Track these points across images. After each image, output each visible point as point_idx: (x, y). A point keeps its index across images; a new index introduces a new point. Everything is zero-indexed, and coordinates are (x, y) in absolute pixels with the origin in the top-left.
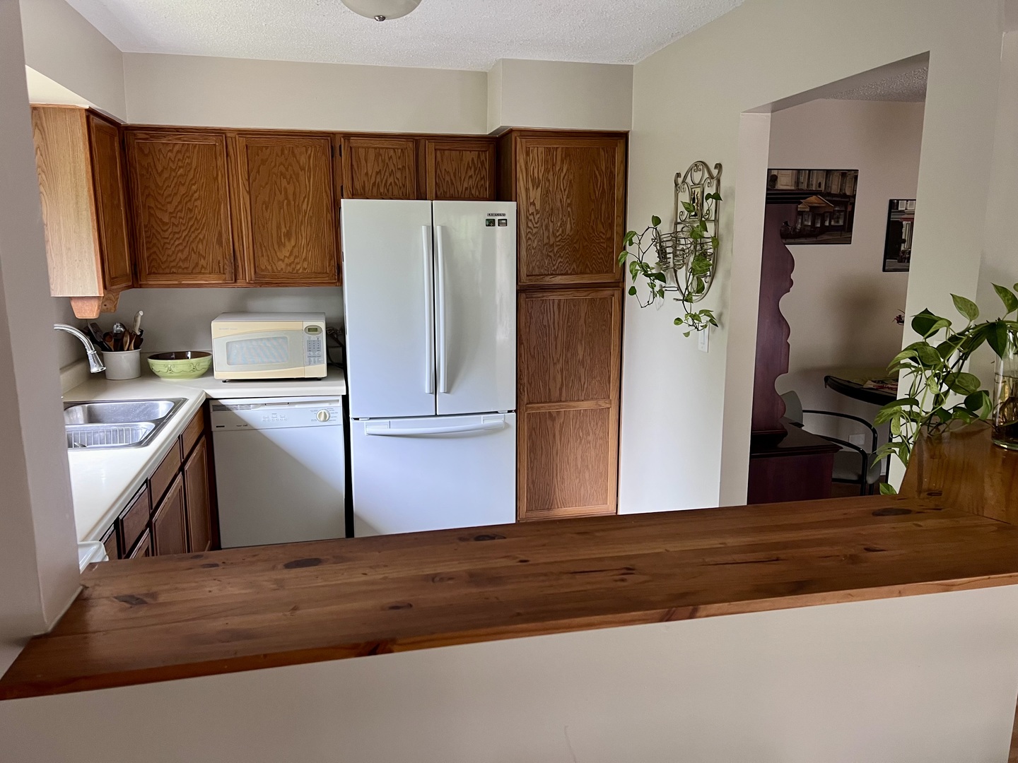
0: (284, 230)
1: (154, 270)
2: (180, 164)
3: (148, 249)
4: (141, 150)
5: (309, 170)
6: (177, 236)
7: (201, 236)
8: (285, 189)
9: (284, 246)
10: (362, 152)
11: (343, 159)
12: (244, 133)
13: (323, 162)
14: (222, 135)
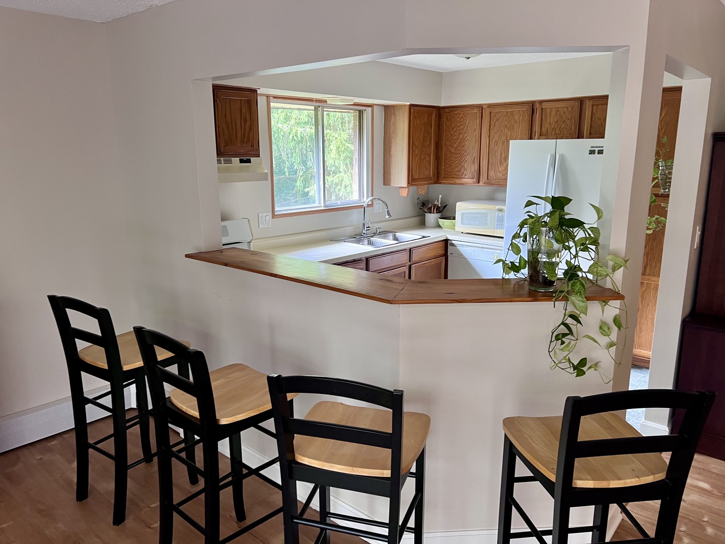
0: (503, 156)
1: (445, 176)
2: (461, 123)
3: (444, 165)
4: (447, 118)
5: (519, 123)
6: (457, 159)
7: (466, 159)
8: (506, 134)
9: (502, 164)
10: (548, 111)
11: (537, 116)
12: (490, 106)
13: (527, 118)
14: (480, 107)
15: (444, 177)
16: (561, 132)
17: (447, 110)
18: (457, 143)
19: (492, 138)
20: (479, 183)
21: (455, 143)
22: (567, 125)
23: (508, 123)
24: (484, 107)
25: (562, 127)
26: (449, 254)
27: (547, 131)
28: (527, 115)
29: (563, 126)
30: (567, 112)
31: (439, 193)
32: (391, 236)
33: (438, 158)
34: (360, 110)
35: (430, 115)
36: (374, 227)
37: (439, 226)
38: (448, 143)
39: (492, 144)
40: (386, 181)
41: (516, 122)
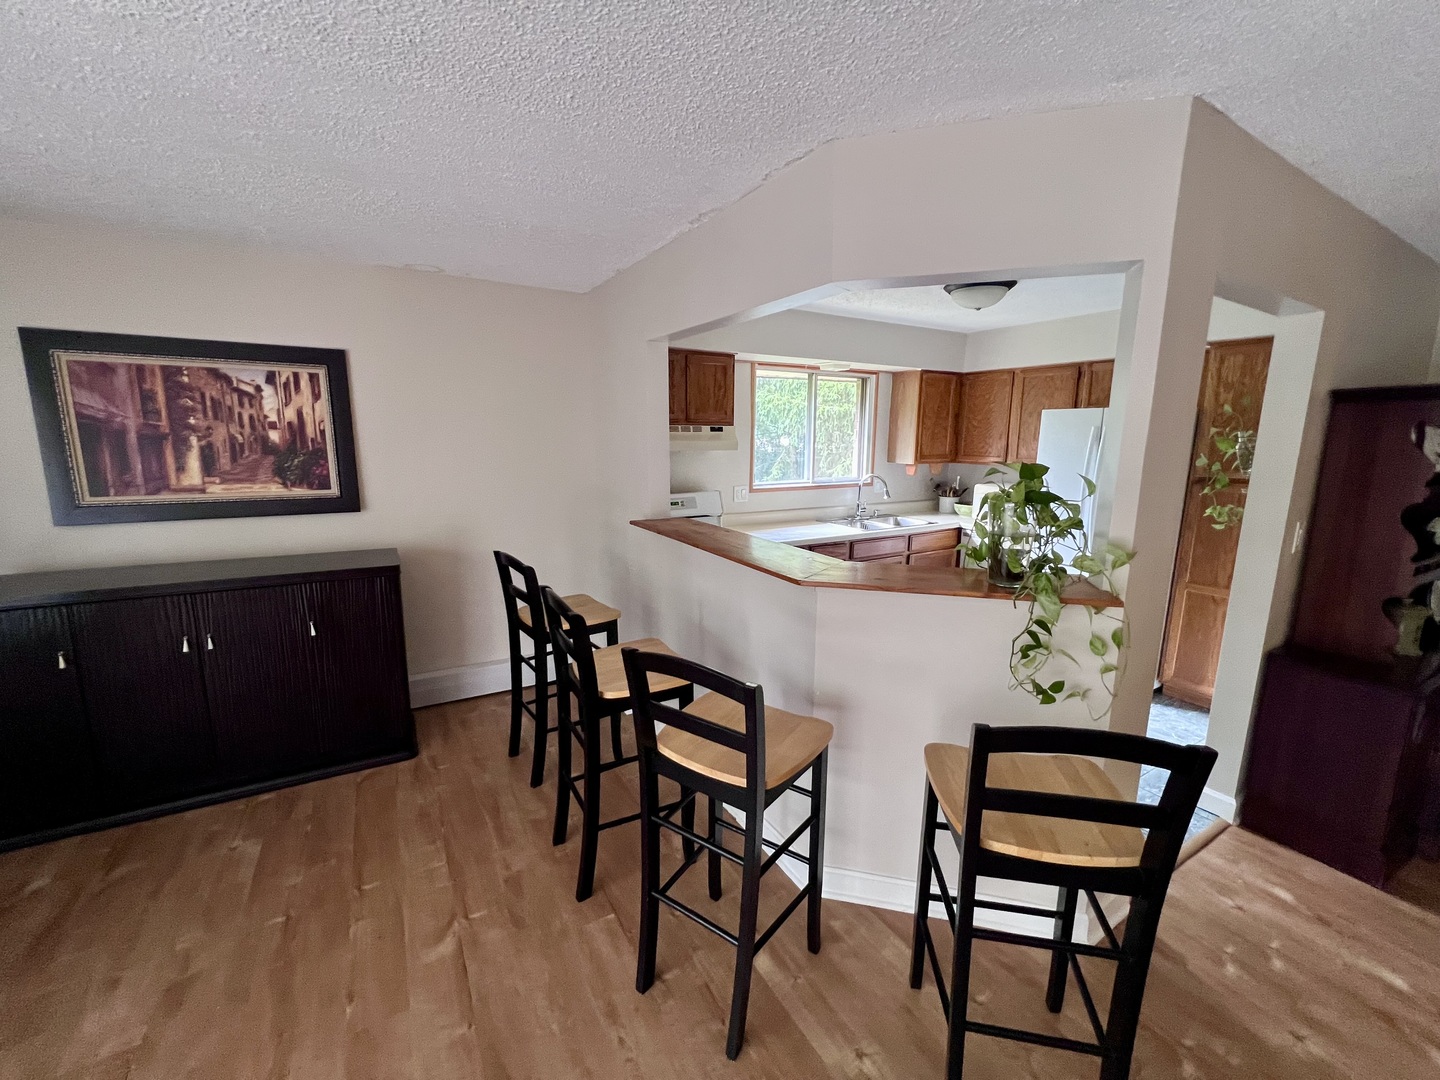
1: (965, 453)
2: (988, 392)
3: (964, 441)
4: (969, 386)
5: (1061, 390)
6: (980, 434)
7: (992, 434)
11: (1085, 380)
12: (1025, 370)
13: (1071, 384)
14: (1012, 372)
17: (971, 377)
18: (982, 415)
19: (1025, 408)
20: (1005, 462)
21: (979, 415)
24: (1016, 372)
28: (1071, 381)
31: (957, 473)
32: (891, 520)
33: (957, 434)
34: (864, 378)
35: (949, 382)
36: (870, 509)
37: (955, 513)
38: (971, 416)
39: (1025, 416)
40: (891, 456)
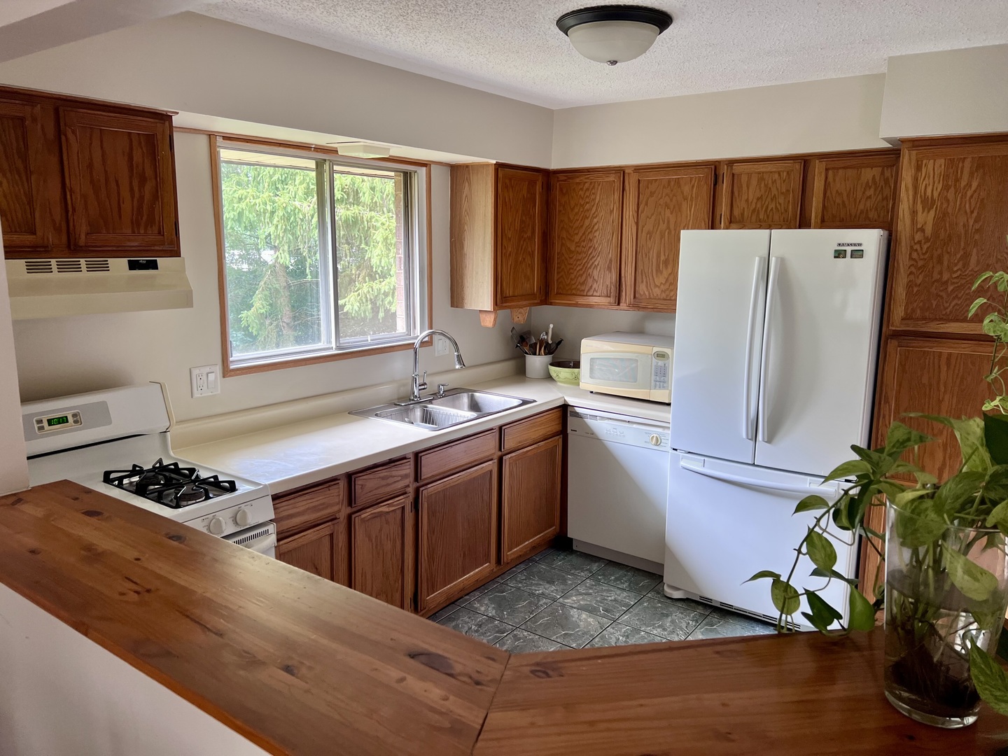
0: (663, 258)
1: (560, 291)
2: (587, 200)
3: (558, 273)
4: (561, 190)
5: (691, 200)
6: (578, 263)
7: (596, 263)
8: (668, 218)
9: (661, 273)
10: (744, 179)
11: (725, 187)
12: (638, 169)
13: (705, 191)
14: (621, 171)
15: (557, 294)
16: (768, 217)
17: (561, 177)
18: (580, 234)
19: (643, 227)
20: (619, 304)
21: (577, 234)
22: (780, 204)
23: (671, 200)
24: (626, 171)
25: (769, 209)
26: (569, 431)
27: (742, 214)
28: (705, 187)
29: (772, 205)
30: (778, 182)
31: (549, 319)
32: (465, 399)
33: (546, 260)
34: (406, 171)
35: (532, 183)
36: (435, 382)
37: (549, 378)
38: (564, 234)
39: (643, 236)
40: (456, 297)
41: (685, 199)
